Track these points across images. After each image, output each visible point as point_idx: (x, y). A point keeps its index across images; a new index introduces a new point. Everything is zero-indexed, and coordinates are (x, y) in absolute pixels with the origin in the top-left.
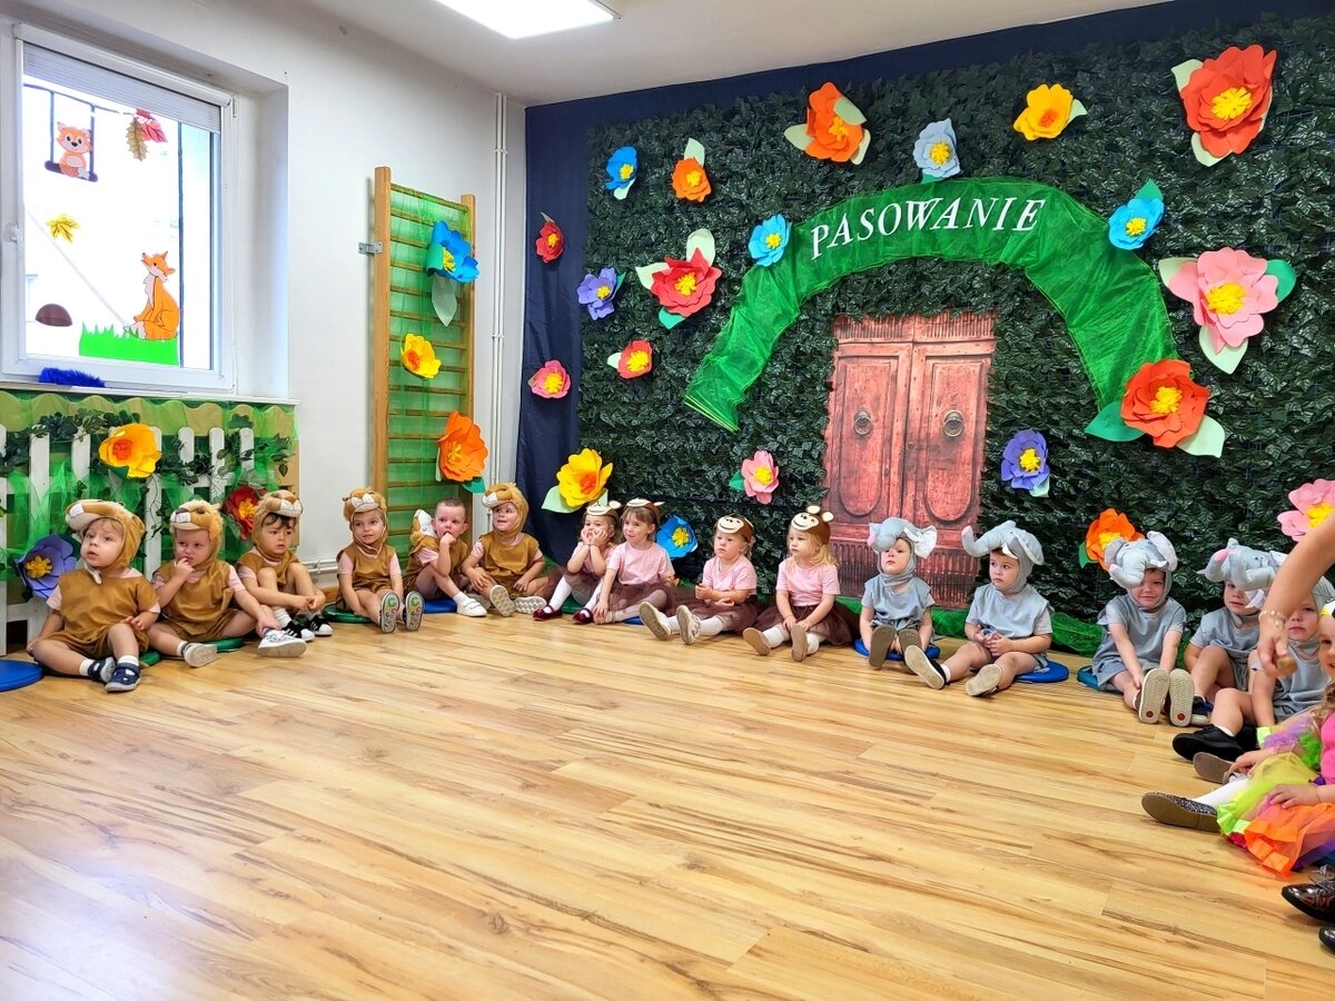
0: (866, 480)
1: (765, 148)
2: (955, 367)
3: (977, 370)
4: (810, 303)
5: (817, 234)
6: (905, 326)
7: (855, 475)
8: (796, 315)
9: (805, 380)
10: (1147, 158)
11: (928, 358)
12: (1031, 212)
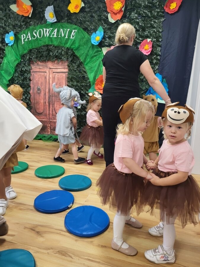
0: (41, 104)
1: (7, 11)
2: (60, 75)
3: (65, 76)
4: (23, 56)
5: (23, 37)
6: (47, 63)
7: (38, 103)
8: (20, 60)
9: (24, 78)
10: (100, 20)
11: (53, 72)
12: (74, 33)
